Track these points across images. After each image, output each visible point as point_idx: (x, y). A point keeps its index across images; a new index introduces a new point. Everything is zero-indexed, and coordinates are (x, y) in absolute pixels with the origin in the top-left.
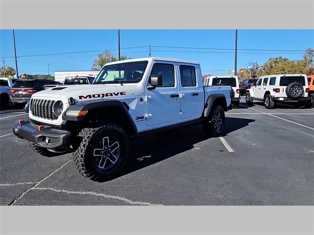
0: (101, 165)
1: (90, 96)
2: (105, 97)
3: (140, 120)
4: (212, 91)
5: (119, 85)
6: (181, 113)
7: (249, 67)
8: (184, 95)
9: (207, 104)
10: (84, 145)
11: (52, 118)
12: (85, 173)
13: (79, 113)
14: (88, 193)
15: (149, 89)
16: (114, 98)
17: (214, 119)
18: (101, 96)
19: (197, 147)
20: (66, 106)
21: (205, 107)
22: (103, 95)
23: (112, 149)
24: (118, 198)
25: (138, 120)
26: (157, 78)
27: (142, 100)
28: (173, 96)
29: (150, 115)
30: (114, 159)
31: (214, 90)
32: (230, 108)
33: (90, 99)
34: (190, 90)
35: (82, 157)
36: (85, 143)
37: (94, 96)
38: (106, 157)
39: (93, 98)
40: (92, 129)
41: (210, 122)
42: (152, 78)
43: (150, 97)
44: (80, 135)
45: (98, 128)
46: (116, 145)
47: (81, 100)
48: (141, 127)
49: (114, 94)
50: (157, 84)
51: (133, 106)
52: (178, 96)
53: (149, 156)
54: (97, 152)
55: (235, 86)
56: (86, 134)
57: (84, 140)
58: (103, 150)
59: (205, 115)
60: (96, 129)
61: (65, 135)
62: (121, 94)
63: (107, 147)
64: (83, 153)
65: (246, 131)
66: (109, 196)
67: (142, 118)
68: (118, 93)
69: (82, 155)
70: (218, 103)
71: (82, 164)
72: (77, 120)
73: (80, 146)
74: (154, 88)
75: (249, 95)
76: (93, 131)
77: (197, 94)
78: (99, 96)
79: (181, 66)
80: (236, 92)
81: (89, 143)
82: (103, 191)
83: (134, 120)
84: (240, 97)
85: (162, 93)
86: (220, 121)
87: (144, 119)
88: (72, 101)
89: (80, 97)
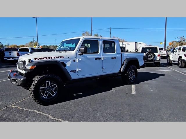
1: (41, 59)
2: (50, 59)
3: (73, 72)
4: (128, 56)
6: (103, 69)
7: (178, 40)
8: (105, 58)
9: (123, 64)
10: (34, 85)
12: (34, 100)
13: (31, 67)
14: (35, 111)
15: (80, 55)
16: (56, 59)
17: (128, 73)
18: (48, 58)
19: (113, 90)
21: (122, 66)
22: (49, 58)
23: (52, 88)
25: (72, 72)
27: (74, 61)
28: (97, 59)
29: (80, 70)
30: (53, 94)
31: (129, 55)
32: (143, 67)
33: (41, 60)
34: (110, 55)
37: (43, 58)
38: (48, 92)
40: (39, 76)
41: (125, 75)
42: (81, 48)
43: (80, 59)
44: (33, 79)
45: (42, 76)
46: (55, 86)
47: (35, 60)
48: (74, 76)
49: (56, 57)
51: (68, 64)
52: (100, 59)
53: (82, 94)
54: (42, 89)
55: (157, 53)
56: (37, 79)
57: (34, 82)
58: (46, 88)
59: (122, 71)
60: (41, 77)
61: (23, 79)
62: (61, 57)
63: (49, 86)
64: (33, 89)
65: (154, 81)
67: (75, 71)
68: (59, 57)
69: (32, 90)
70: (132, 63)
71: (32, 95)
72: (29, 71)
73: (31, 85)
74: (82, 54)
76: (39, 78)
77: (115, 58)
78: (47, 58)
79: (103, 41)
81: (36, 84)
83: (70, 72)
85: (89, 57)
86: (134, 75)
87: (76, 72)
88: (30, 60)
89: (35, 59)
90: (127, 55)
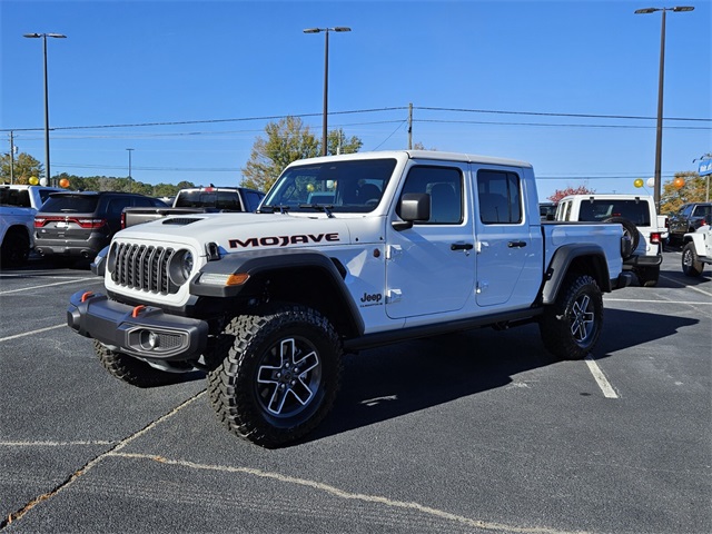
0: (275, 407)
1: (255, 242)
2: (290, 245)
3: (372, 302)
4: (567, 237)
5: (324, 215)
6: (479, 291)
7: (703, 169)
8: (486, 244)
9: (550, 270)
10: (238, 354)
11: (164, 291)
12: (237, 421)
13: (231, 280)
14: (240, 469)
15: (398, 228)
16: (311, 246)
17: (570, 309)
18: (281, 241)
19: (520, 381)
20: (199, 262)
21: (546, 277)
22: (286, 239)
23: (302, 369)
24: (311, 483)
25: (367, 302)
26: (415, 203)
27: (377, 254)
28: (457, 247)
29: (398, 292)
30: (304, 395)
31: (570, 233)
32: (620, 283)
33: (256, 248)
34: (501, 233)
35: (231, 383)
36: (239, 350)
37: (263, 241)
38: (286, 388)
39: (261, 247)
40: (257, 319)
41: (559, 317)
42: (404, 202)
43: (398, 247)
44: (228, 331)
45: (271, 317)
46: (311, 361)
47: (234, 250)
48: (373, 321)
49: (312, 237)
50: (415, 216)
51: (355, 268)
52: (470, 247)
53: (393, 397)
54: (266, 374)
55: (648, 224)
56: (243, 329)
57: (237, 343)
58: (280, 371)
59: (545, 299)
60: (268, 319)
61: (195, 328)
62: (328, 237)
63: (291, 362)
64: (234, 373)
65: (666, 347)
66: (290, 479)
67: (378, 297)
68: (321, 236)
69: (231, 378)
70: (584, 268)
71: (231, 400)
72: (223, 296)
73: (228, 356)
74: (409, 226)
75: (692, 249)
76: (260, 324)
77: (523, 244)
78: (276, 241)
79: (480, 172)
80: (648, 240)
81: (249, 349)
82: (276, 468)
83: (358, 303)
84: (663, 254)
85: (429, 238)
86: (588, 317)
87: (383, 300)
88: (213, 251)
89: (233, 243)
90: (562, 234)
